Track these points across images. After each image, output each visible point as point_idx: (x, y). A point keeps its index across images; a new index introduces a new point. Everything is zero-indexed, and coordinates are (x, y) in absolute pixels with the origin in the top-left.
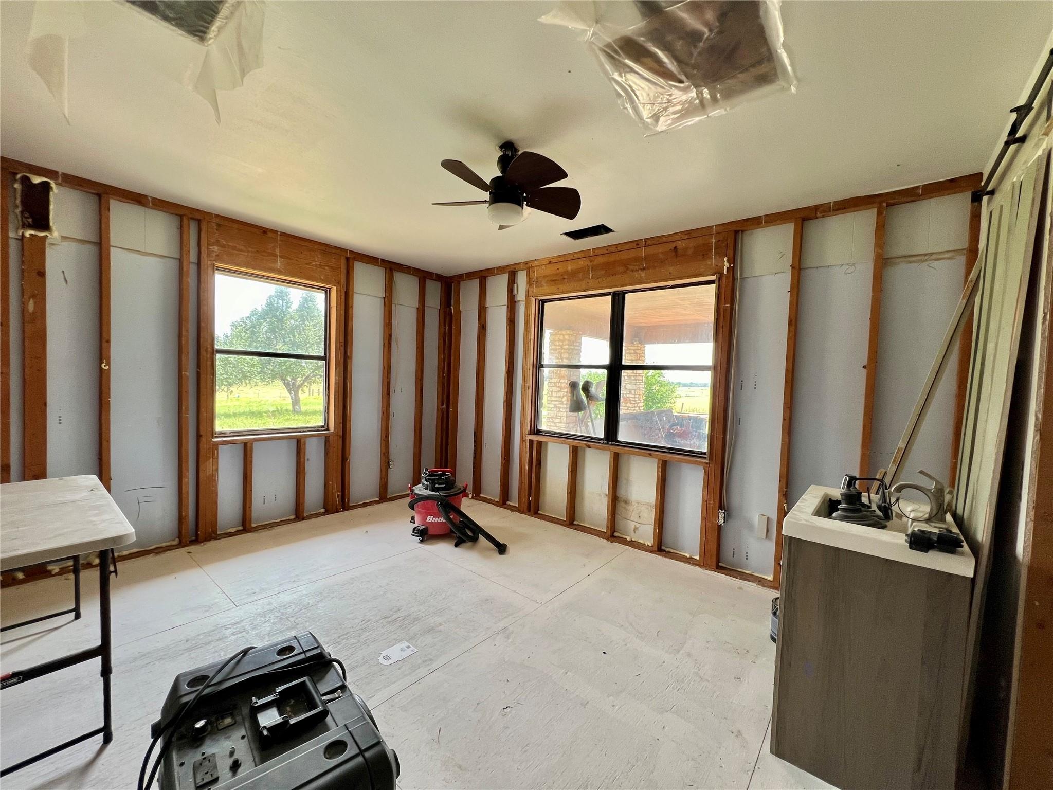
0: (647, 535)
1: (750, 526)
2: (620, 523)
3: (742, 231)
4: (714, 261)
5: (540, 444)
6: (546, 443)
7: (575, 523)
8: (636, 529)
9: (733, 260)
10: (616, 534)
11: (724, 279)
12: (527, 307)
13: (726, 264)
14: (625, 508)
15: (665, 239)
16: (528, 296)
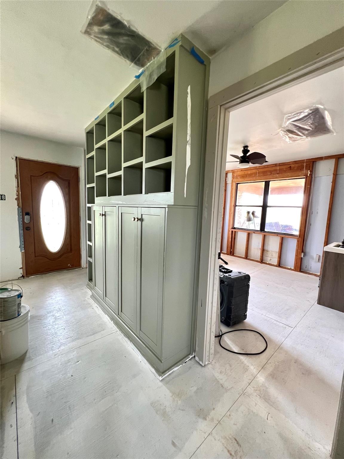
0: (275, 261)
1: (313, 258)
2: (265, 258)
3: (316, 161)
4: (304, 171)
5: (235, 232)
6: (238, 232)
7: (248, 258)
8: (270, 259)
9: (311, 172)
10: (263, 261)
11: (308, 178)
12: (232, 186)
13: (309, 173)
14: (266, 253)
15: (286, 164)
16: (232, 182)
